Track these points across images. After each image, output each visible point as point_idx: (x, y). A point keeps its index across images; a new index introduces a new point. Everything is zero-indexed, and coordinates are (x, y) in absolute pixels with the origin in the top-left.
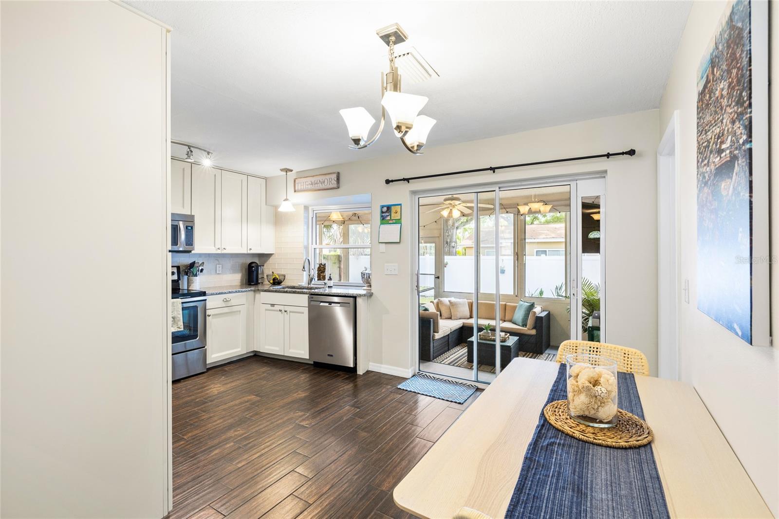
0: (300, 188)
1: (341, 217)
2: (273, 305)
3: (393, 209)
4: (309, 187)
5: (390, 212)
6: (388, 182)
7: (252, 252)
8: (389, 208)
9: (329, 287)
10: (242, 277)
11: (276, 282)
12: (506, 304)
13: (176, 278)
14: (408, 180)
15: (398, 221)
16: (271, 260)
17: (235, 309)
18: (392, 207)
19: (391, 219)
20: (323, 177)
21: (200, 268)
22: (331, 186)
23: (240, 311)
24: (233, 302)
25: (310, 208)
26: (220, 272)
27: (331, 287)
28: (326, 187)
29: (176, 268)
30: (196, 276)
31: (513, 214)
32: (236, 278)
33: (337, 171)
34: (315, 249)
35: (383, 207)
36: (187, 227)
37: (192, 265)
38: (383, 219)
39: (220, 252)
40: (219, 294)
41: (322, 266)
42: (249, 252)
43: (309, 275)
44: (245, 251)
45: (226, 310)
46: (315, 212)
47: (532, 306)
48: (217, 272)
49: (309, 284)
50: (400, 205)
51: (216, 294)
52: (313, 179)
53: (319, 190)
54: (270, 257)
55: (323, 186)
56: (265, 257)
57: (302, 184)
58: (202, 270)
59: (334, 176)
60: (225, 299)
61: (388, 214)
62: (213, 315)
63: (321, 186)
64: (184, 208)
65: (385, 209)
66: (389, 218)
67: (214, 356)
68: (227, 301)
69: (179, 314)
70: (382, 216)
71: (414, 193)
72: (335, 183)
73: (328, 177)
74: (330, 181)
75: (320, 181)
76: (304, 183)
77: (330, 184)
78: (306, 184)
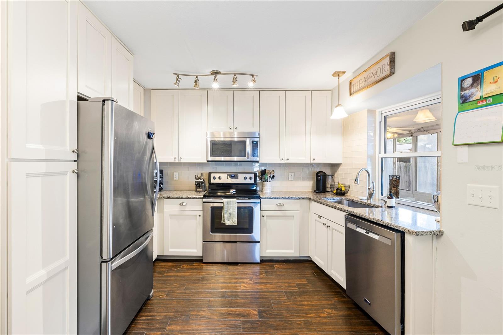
0: (355, 90)
2: (320, 217)
3: (488, 76)
4: (362, 85)
5: (482, 83)
7: (316, 162)
8: (478, 77)
10: (313, 184)
11: (340, 193)
13: (253, 182)
15: (499, 99)
16: (340, 171)
17: (288, 213)
18: (486, 73)
19: (481, 99)
20: (377, 67)
21: (272, 175)
23: (293, 216)
24: (286, 207)
25: (377, 111)
26: (293, 179)
28: (379, 78)
29: (253, 174)
30: (267, 181)
32: (308, 185)
34: (382, 158)
36: (253, 142)
37: (263, 173)
38: (464, 102)
39: (284, 162)
40: (272, 199)
41: (395, 180)
42: (312, 162)
43: (369, 189)
44: (308, 161)
45: (279, 213)
46: (384, 115)
48: (289, 179)
49: (368, 200)
51: (270, 199)
52: (367, 74)
53: (372, 85)
54: (339, 167)
56: (335, 167)
57: (357, 85)
58: (273, 177)
60: (280, 203)
61: (475, 90)
62: (267, 216)
64: (253, 127)
65: (469, 82)
66: (476, 97)
67: (268, 251)
68: (281, 206)
69: (234, 211)
70: (462, 97)
72: (390, 67)
73: (380, 65)
74: (383, 69)
75: (373, 73)
76: (359, 82)
77: (383, 73)
78: (360, 83)
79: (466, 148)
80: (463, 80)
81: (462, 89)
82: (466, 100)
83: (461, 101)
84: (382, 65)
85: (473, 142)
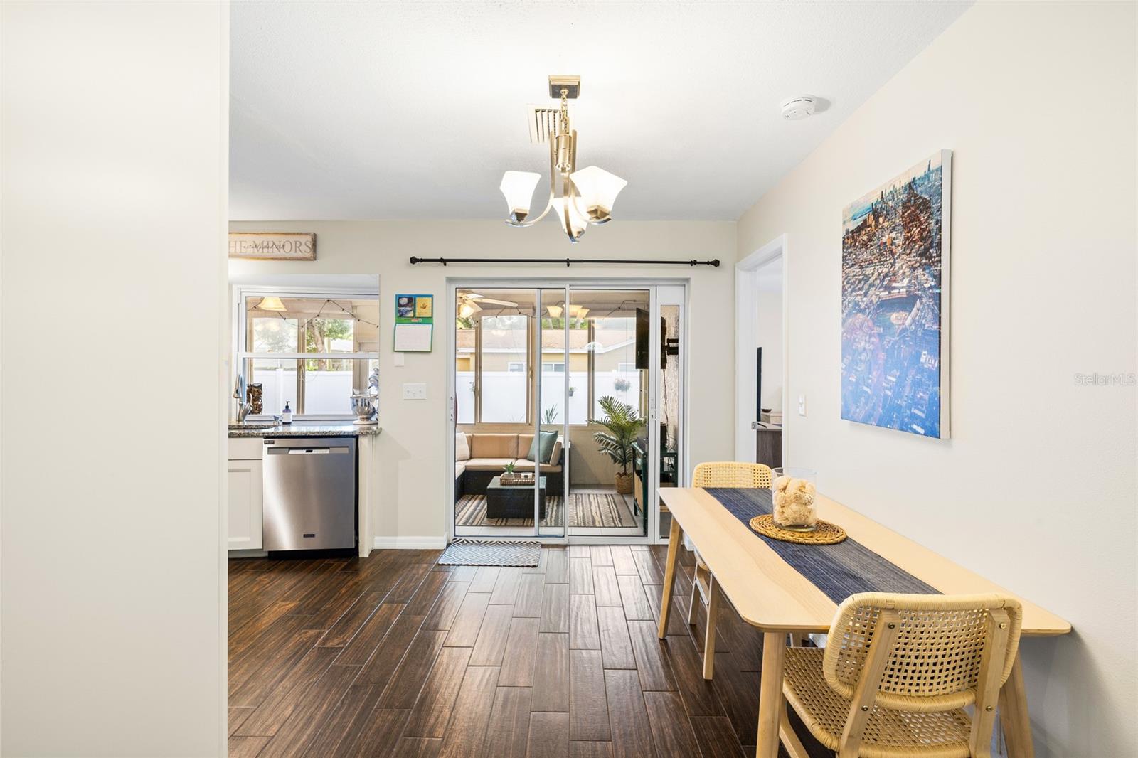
1: (282, 306)
3: (419, 302)
4: (250, 251)
5: (414, 306)
6: (414, 260)
8: (411, 300)
9: (284, 423)
12: (518, 437)
14: (444, 261)
15: (428, 320)
18: (417, 299)
19: (414, 317)
20: (283, 239)
22: (299, 255)
25: (235, 288)
27: (289, 423)
28: (287, 256)
31: (526, 317)
33: (312, 230)
34: (243, 358)
35: (399, 297)
38: (401, 316)
41: (256, 390)
43: (241, 405)
46: (244, 295)
47: (555, 435)
49: (239, 421)
50: (431, 296)
52: (259, 240)
53: (273, 259)
55: (282, 254)
57: (233, 245)
59: (309, 239)
61: (410, 309)
63: (276, 253)
65: (404, 301)
66: (411, 314)
70: (399, 311)
71: (450, 280)
72: (308, 250)
73: (293, 239)
74: (296, 247)
75: (274, 244)
76: (238, 244)
77: (296, 252)
78: (243, 246)
79: (402, 354)
80: (400, 298)
81: (400, 305)
82: (402, 315)
83: (398, 315)
84: (296, 242)
85: (411, 350)
